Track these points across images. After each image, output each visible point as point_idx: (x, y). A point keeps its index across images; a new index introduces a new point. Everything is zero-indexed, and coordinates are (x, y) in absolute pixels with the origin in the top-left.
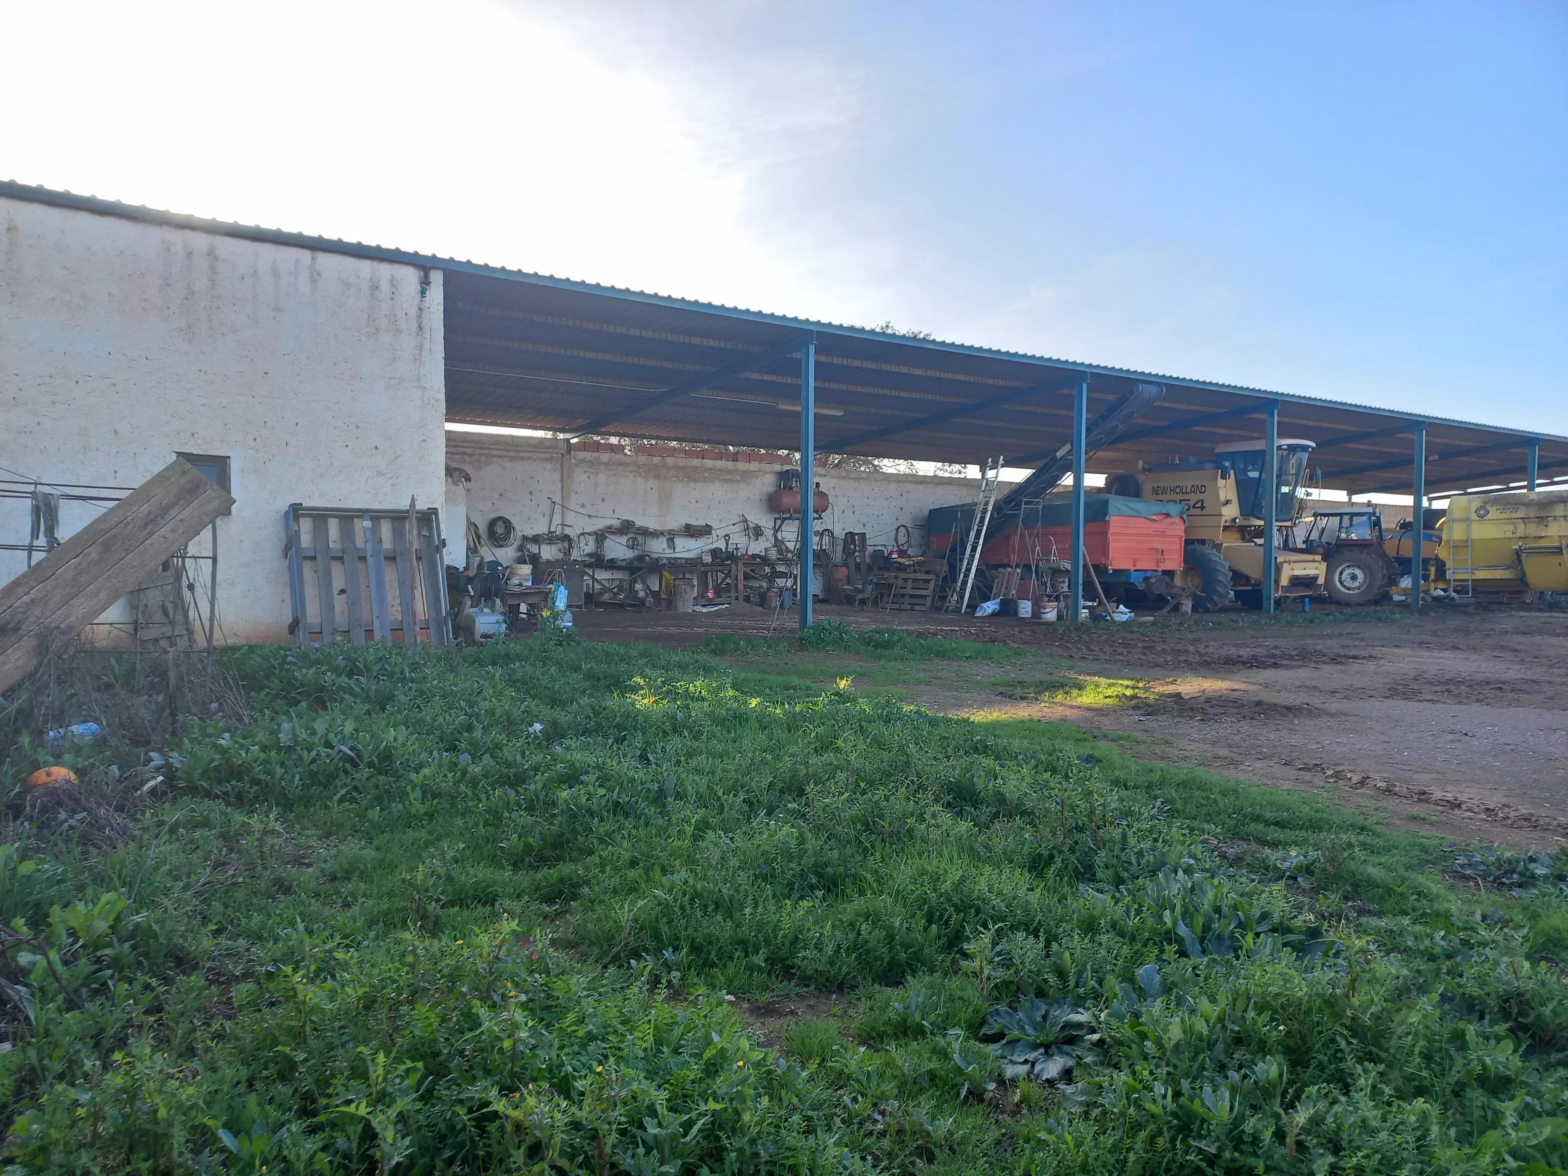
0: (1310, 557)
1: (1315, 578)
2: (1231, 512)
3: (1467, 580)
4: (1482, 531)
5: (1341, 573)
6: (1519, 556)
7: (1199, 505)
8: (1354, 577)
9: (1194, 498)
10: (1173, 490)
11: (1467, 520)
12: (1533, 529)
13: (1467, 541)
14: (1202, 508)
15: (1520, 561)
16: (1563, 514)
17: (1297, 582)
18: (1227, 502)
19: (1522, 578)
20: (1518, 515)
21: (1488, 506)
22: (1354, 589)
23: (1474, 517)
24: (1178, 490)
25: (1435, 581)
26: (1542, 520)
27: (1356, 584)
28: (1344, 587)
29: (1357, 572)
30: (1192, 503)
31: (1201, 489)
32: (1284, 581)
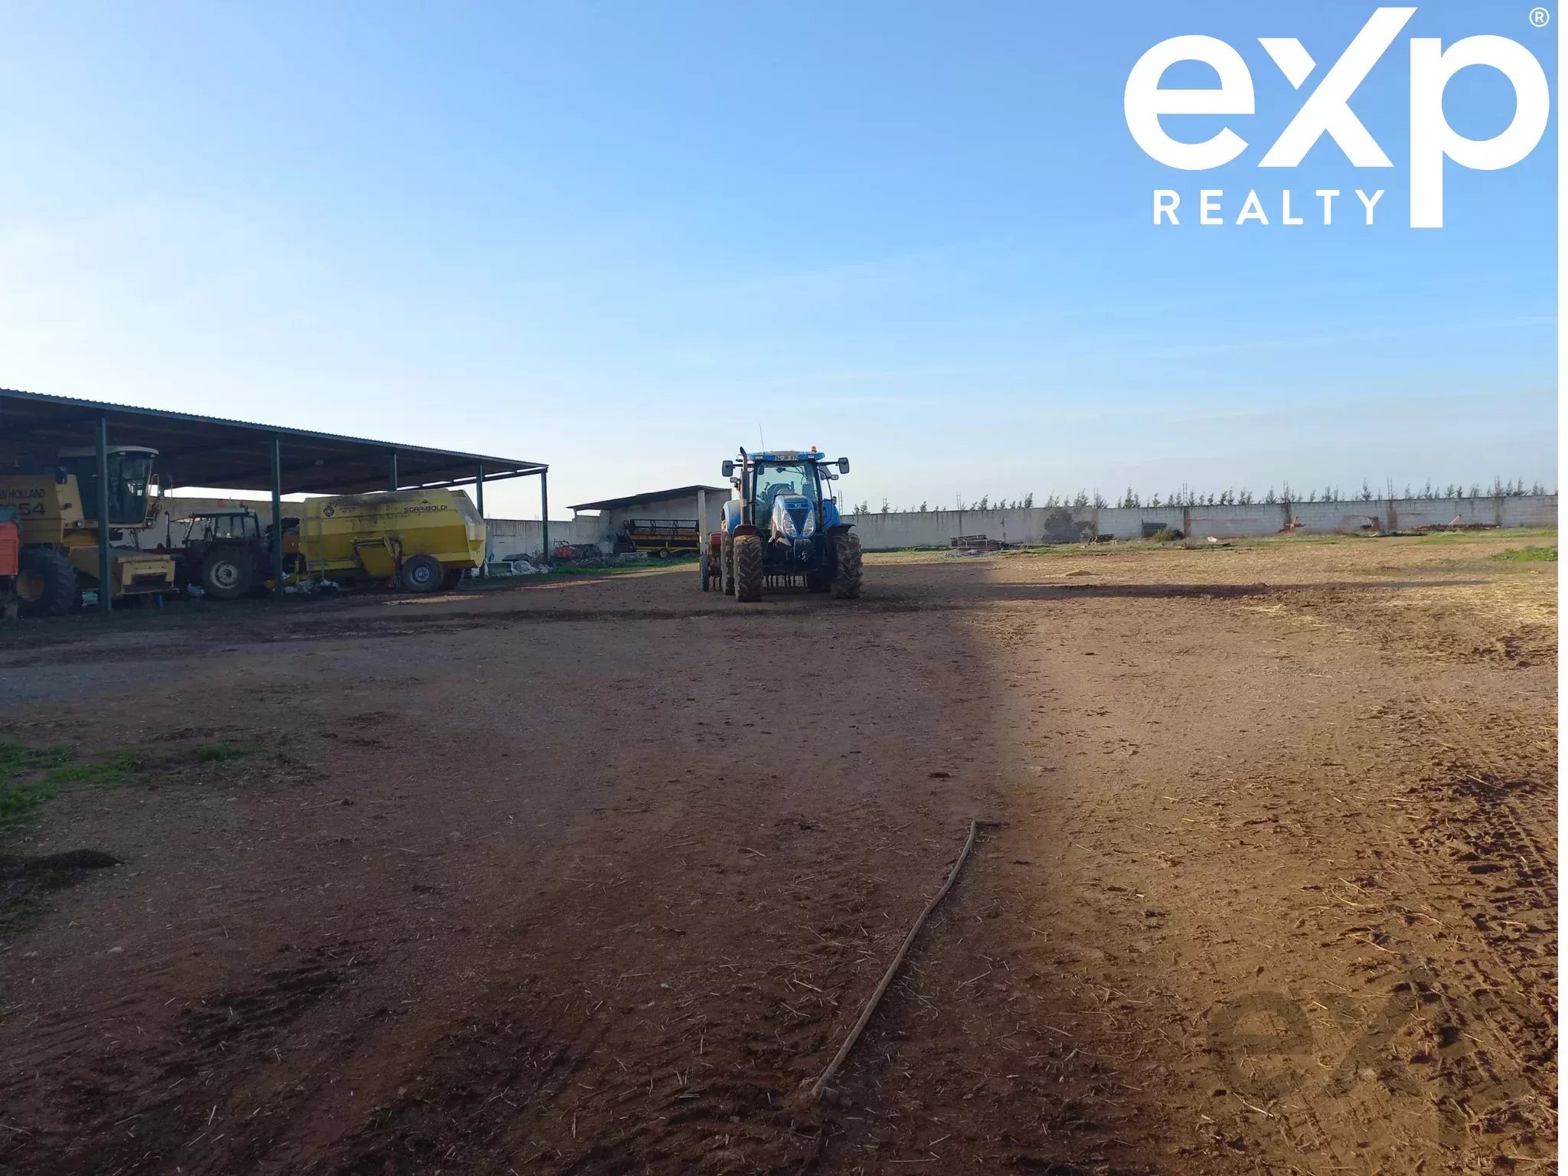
0: (158, 557)
1: (163, 576)
2: (73, 515)
3: (320, 572)
4: (329, 528)
5: (218, 570)
6: (355, 549)
7: (39, 509)
8: (229, 574)
9: (34, 502)
10: (13, 494)
11: (318, 518)
12: (366, 526)
13: (318, 537)
14: (42, 512)
15: (357, 553)
16: (386, 512)
17: (140, 581)
18: (67, 506)
19: (361, 568)
20: (353, 514)
21: (333, 506)
22: (230, 584)
23: (324, 516)
24: (17, 494)
25: (300, 573)
26: (373, 518)
27: (231, 580)
28: (222, 583)
29: (231, 568)
30: (32, 506)
31: (38, 494)
32: (127, 580)
